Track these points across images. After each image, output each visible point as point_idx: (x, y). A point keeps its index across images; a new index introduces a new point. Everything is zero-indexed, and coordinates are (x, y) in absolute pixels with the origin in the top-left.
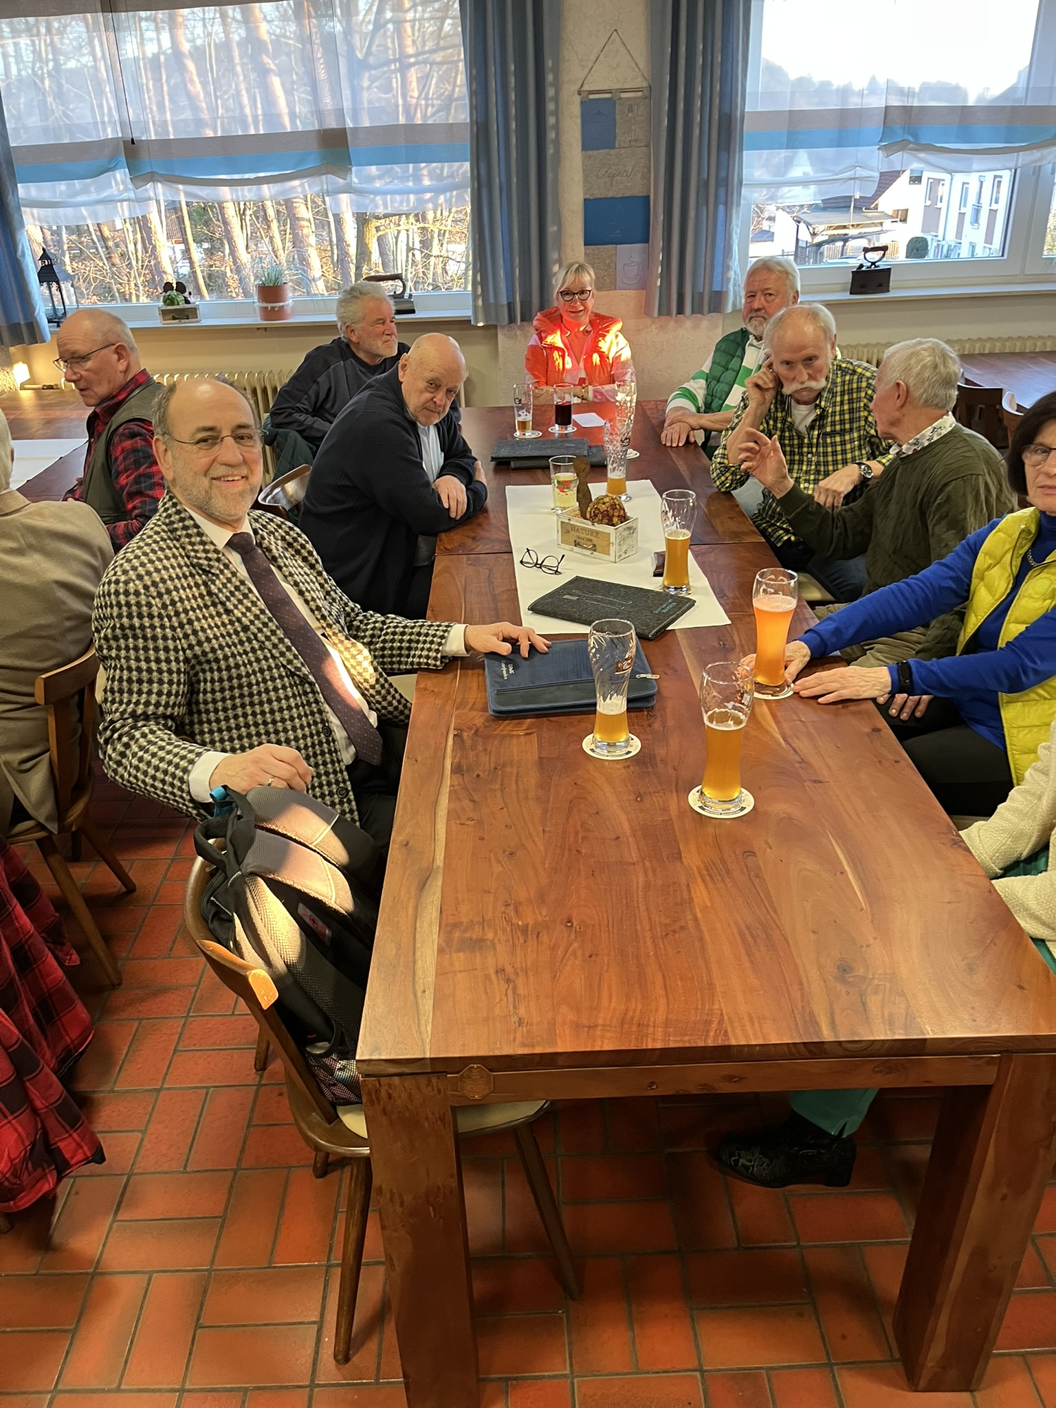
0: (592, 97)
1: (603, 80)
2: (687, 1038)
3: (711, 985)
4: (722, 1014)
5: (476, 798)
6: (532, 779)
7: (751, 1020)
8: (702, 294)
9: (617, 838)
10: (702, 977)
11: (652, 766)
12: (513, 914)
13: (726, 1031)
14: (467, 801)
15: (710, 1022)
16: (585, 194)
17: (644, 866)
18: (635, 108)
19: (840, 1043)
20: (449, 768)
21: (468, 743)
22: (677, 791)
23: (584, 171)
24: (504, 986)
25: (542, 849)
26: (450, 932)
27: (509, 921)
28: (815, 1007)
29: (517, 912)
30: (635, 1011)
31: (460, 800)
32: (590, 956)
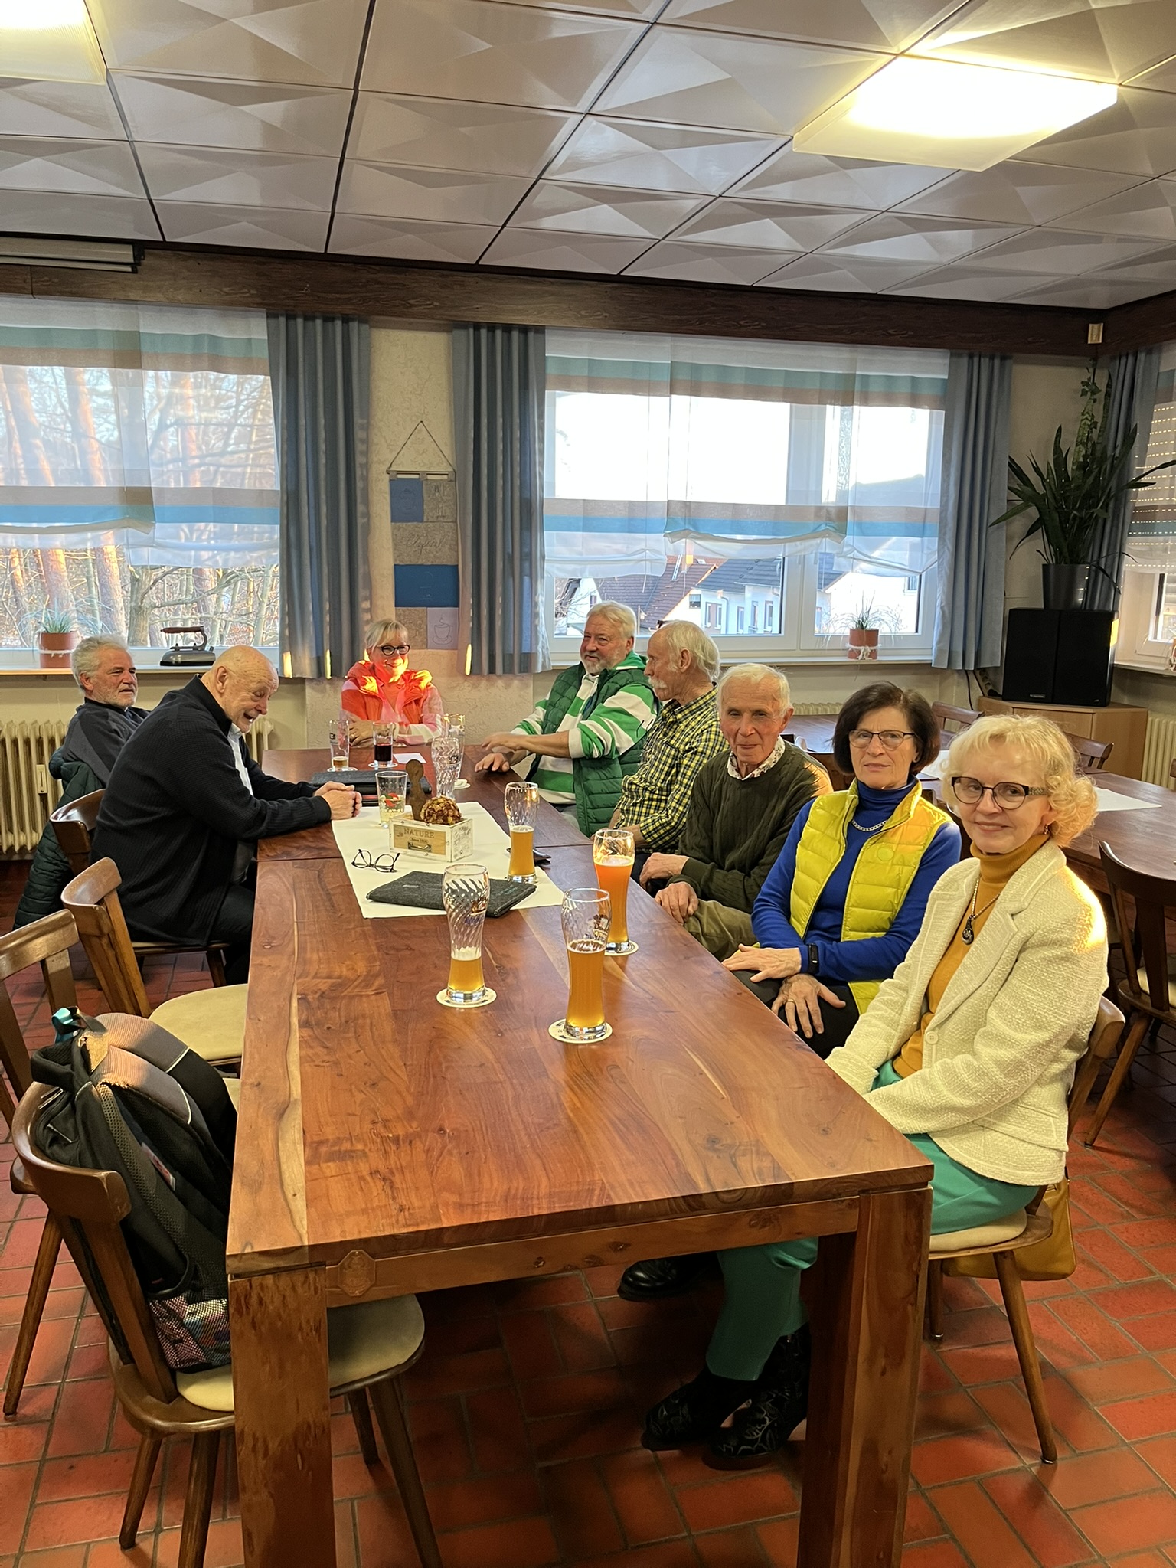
0: (399, 476)
1: (410, 462)
2: (571, 1204)
3: (590, 1164)
4: (603, 1183)
5: (328, 1045)
6: (388, 1027)
7: (631, 1184)
8: (512, 656)
9: (482, 1065)
10: (580, 1159)
11: (509, 1010)
12: (382, 1130)
13: (609, 1195)
14: (321, 1049)
15: (593, 1190)
16: (395, 560)
17: (512, 1084)
18: (441, 489)
19: (716, 1193)
20: (297, 1023)
21: (315, 1004)
22: (536, 1026)
23: (394, 540)
24: (380, 1184)
25: (406, 1079)
26: (317, 1148)
27: (379, 1135)
28: (689, 1169)
29: (385, 1126)
30: (517, 1189)
31: (311, 1048)
32: (467, 1153)
